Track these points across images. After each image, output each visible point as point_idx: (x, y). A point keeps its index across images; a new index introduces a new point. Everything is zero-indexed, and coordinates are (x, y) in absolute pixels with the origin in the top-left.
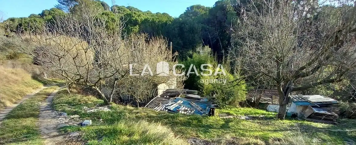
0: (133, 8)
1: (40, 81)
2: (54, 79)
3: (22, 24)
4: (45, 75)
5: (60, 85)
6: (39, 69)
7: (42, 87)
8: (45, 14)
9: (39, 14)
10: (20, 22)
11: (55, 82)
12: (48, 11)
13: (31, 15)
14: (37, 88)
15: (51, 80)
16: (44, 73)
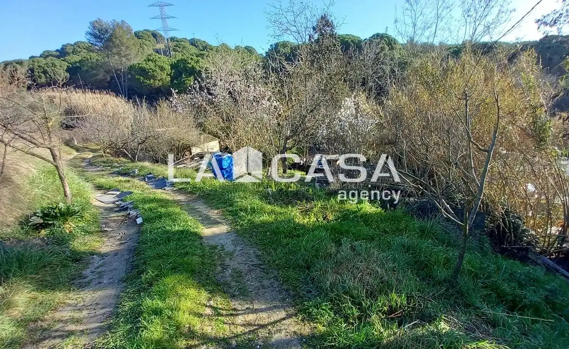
0: (199, 40)
1: (72, 147)
2: (85, 144)
3: (35, 70)
4: (75, 140)
5: (93, 151)
6: (69, 134)
7: (75, 153)
8: (67, 50)
9: (57, 51)
10: (31, 66)
11: (87, 148)
12: (71, 45)
13: (44, 52)
14: (70, 154)
15: (82, 146)
16: (75, 138)
